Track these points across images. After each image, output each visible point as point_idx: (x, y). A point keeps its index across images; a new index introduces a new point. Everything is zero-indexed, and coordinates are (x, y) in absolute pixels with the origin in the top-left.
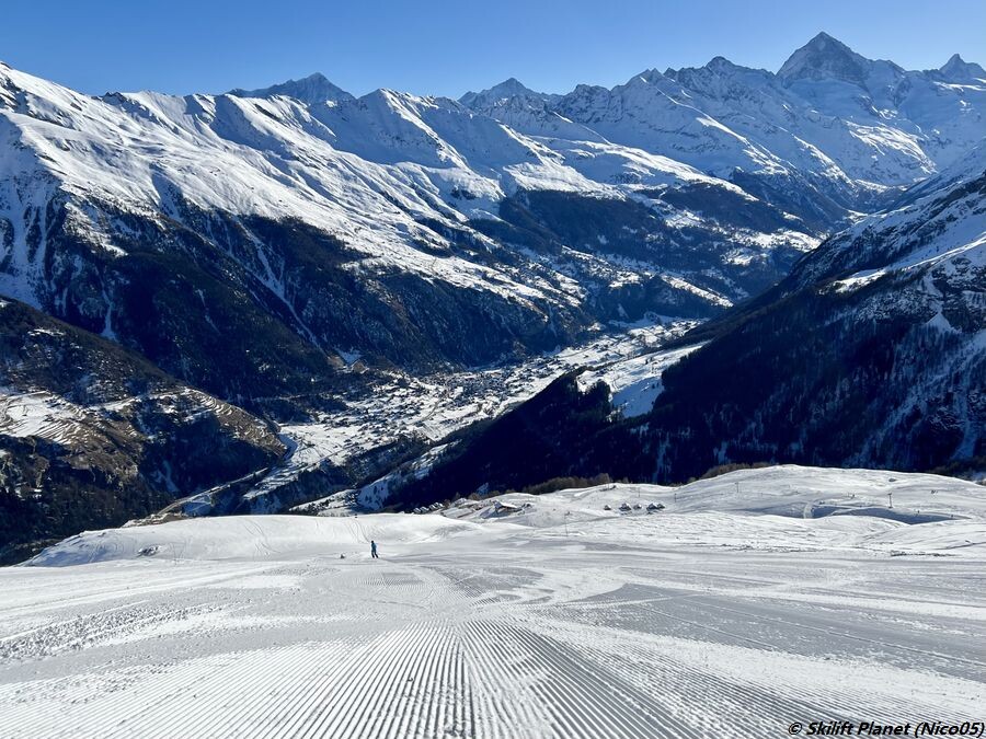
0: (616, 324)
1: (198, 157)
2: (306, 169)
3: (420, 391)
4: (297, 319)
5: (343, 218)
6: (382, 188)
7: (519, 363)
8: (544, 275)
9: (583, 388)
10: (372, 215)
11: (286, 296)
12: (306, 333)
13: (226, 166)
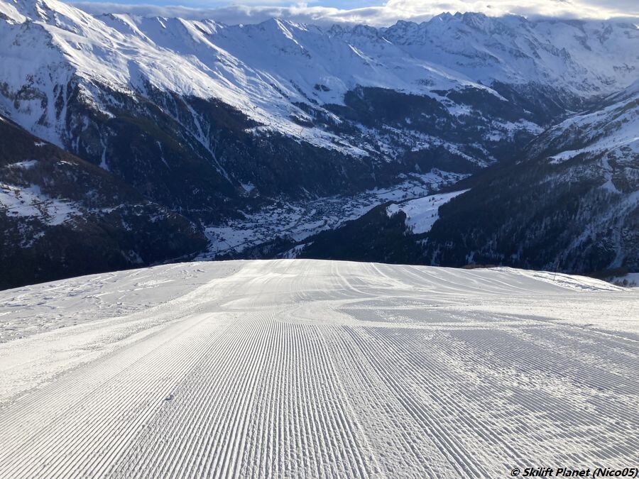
0: (413, 175)
1: (159, 57)
2: (225, 67)
3: (290, 211)
4: (217, 162)
5: (246, 99)
6: (272, 81)
7: (351, 196)
8: (370, 142)
9: (389, 215)
10: (265, 99)
11: (210, 148)
12: (222, 171)
13: (176, 64)
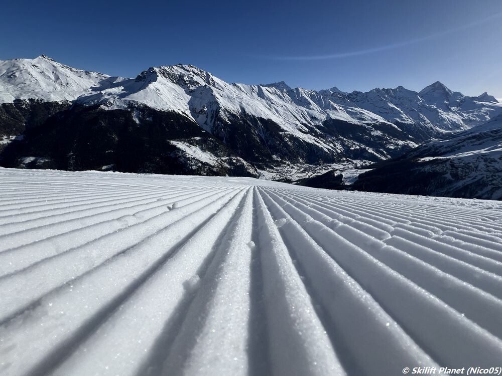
0: (349, 159)
1: (250, 101)
3: (292, 168)
4: (266, 144)
5: (282, 120)
6: (294, 114)
7: (320, 165)
8: (332, 143)
9: (336, 175)
10: (290, 121)
11: (265, 139)
13: (256, 104)
